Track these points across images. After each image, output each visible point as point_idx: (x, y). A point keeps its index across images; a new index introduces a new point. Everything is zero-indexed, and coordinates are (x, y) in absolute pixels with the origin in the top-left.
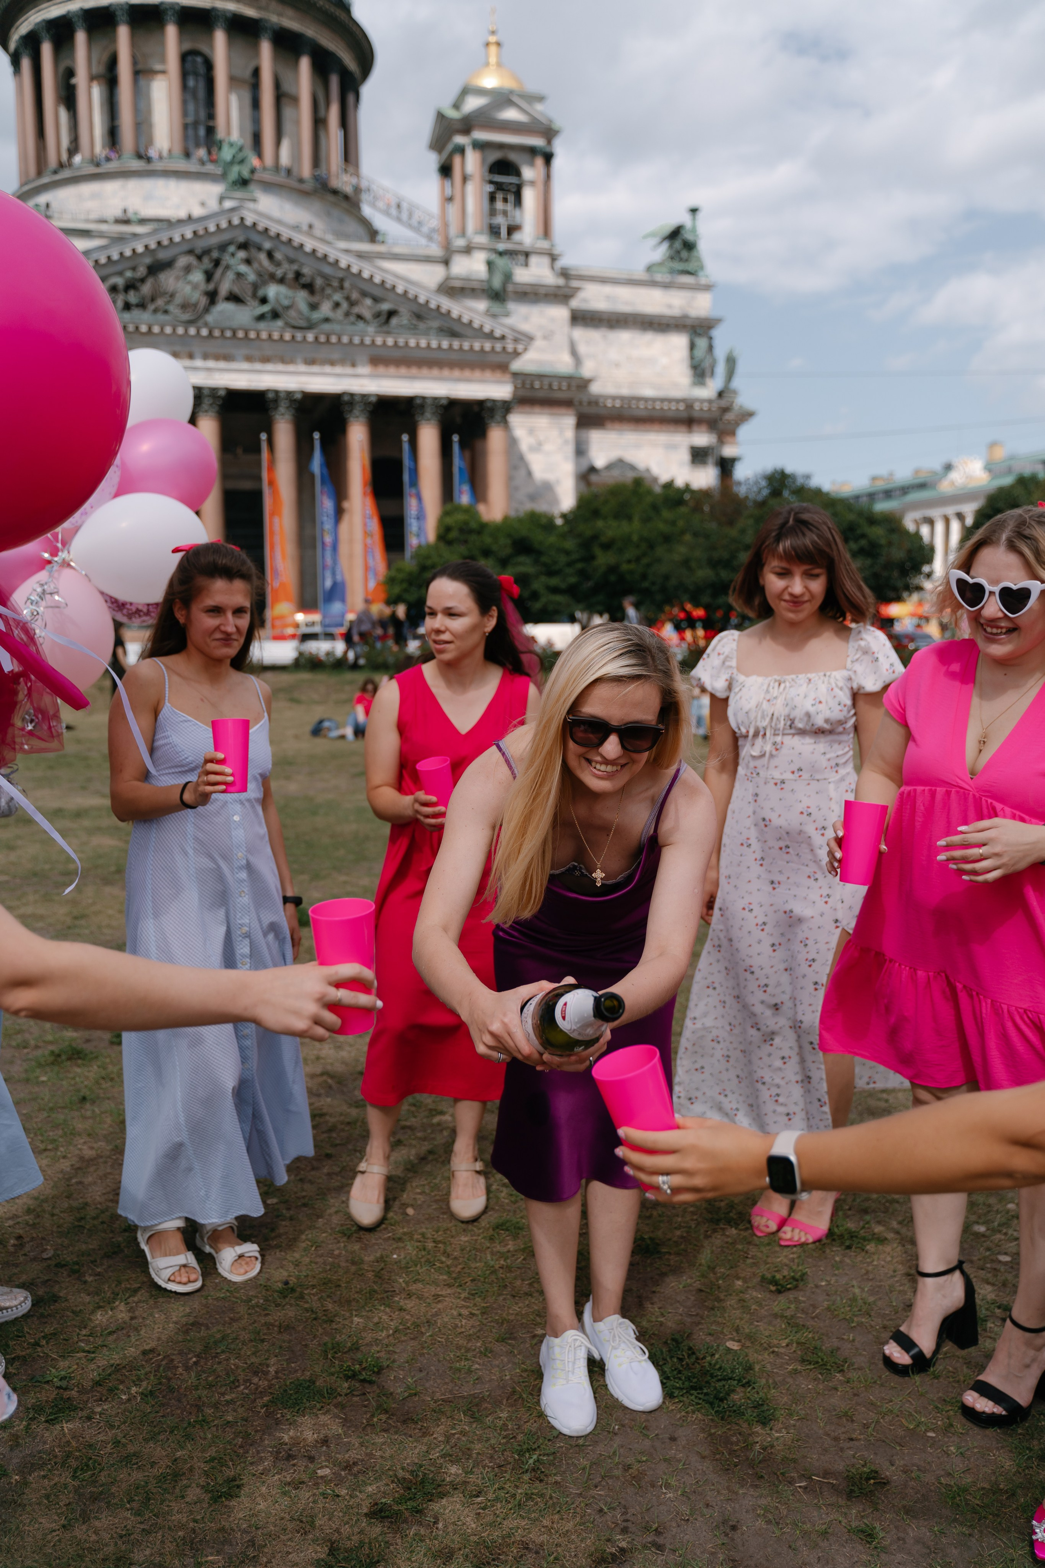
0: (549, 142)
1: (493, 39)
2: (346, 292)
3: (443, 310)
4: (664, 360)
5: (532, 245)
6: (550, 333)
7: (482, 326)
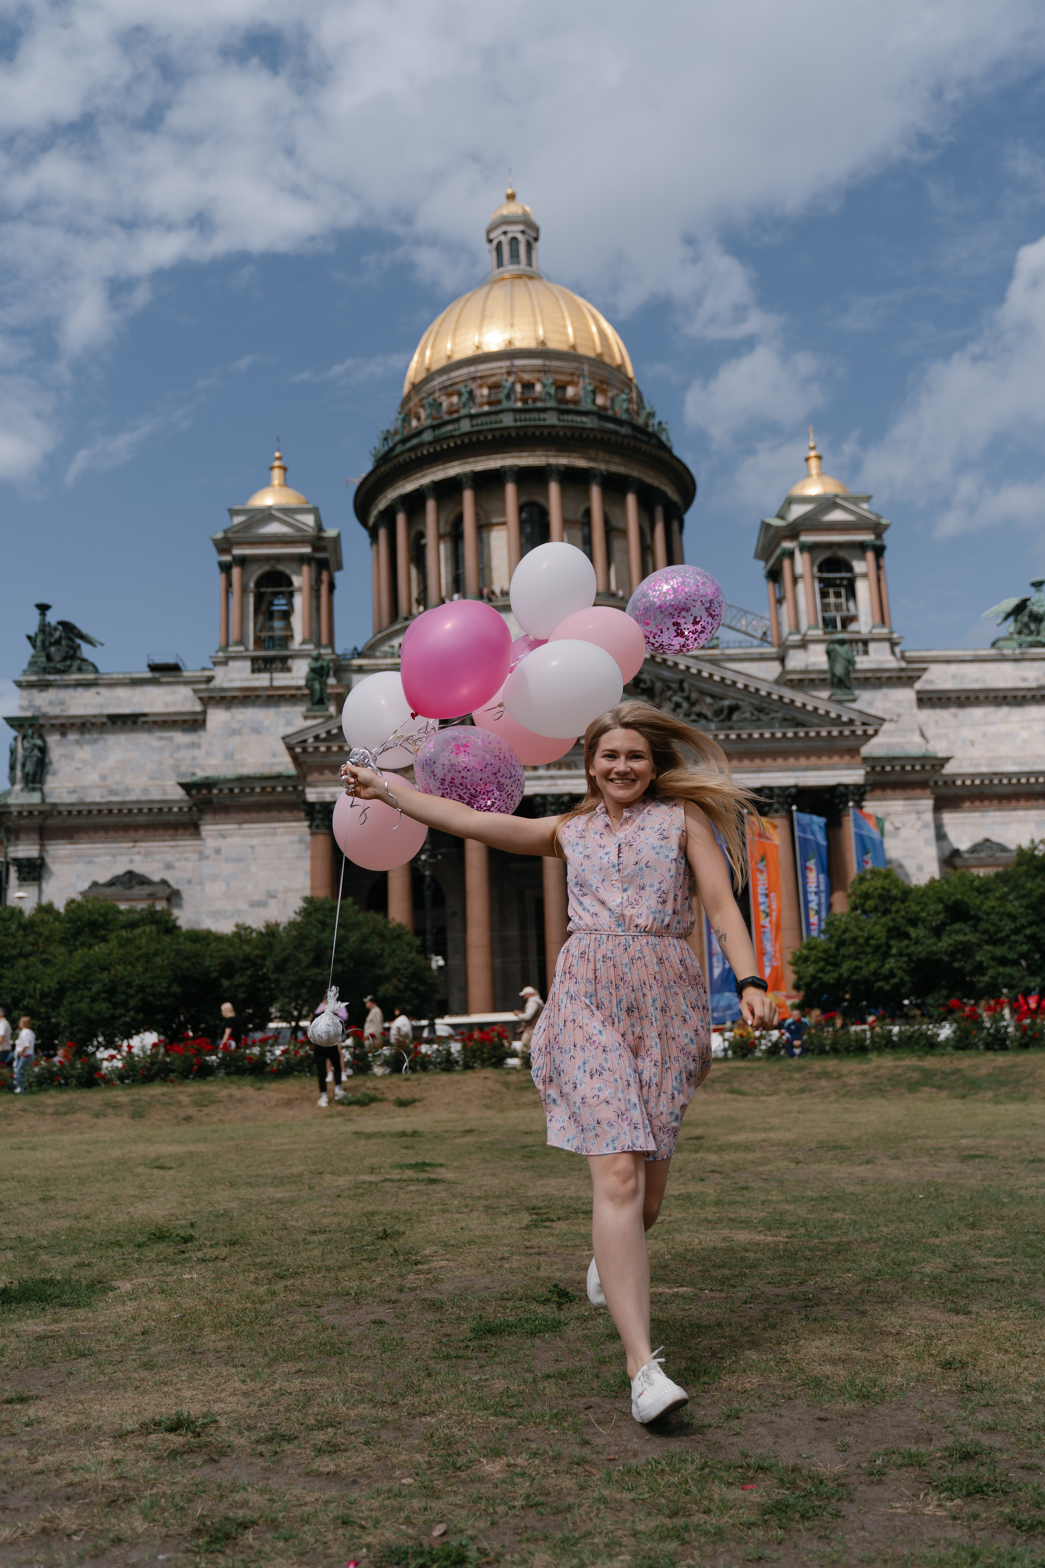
0: (879, 536)
1: (813, 453)
2: (686, 694)
3: (786, 700)
4: (1025, 734)
5: (870, 632)
6: (899, 716)
7: (827, 713)
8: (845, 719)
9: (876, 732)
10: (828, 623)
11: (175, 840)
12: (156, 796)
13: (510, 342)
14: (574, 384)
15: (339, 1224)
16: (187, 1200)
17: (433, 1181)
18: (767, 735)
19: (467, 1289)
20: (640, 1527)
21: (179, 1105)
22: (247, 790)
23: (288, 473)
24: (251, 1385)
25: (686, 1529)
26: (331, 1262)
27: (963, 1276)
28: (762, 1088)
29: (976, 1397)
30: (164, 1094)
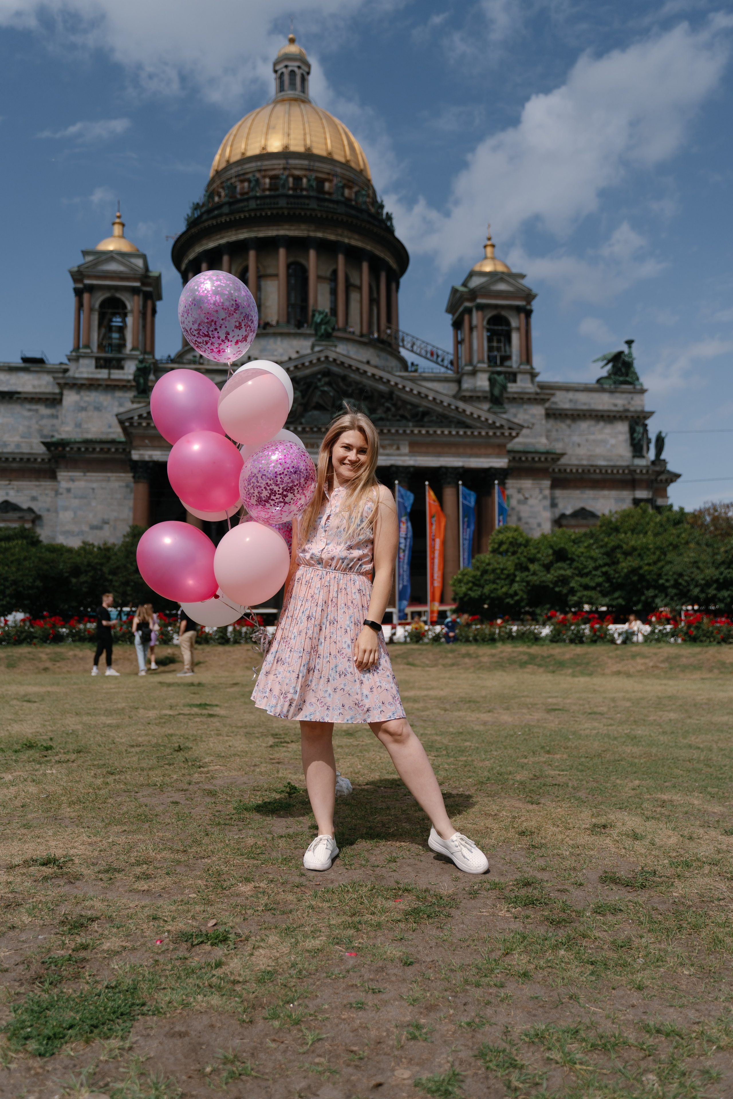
0: (529, 303)
1: (489, 243)
3: (460, 410)
4: (613, 441)
5: (519, 367)
6: (533, 424)
7: (487, 420)
8: (498, 424)
9: (518, 435)
10: (491, 360)
11: (39, 481)
12: (25, 449)
13: (286, 147)
14: (330, 181)
15: (149, 741)
16: (47, 723)
17: (211, 716)
18: (446, 432)
19: (232, 784)
20: (333, 922)
21: (40, 660)
22: (91, 449)
23: (125, 228)
24: (94, 839)
25: (360, 923)
26: (145, 765)
27: (538, 782)
28: (427, 662)
29: (537, 852)
30: (29, 653)
